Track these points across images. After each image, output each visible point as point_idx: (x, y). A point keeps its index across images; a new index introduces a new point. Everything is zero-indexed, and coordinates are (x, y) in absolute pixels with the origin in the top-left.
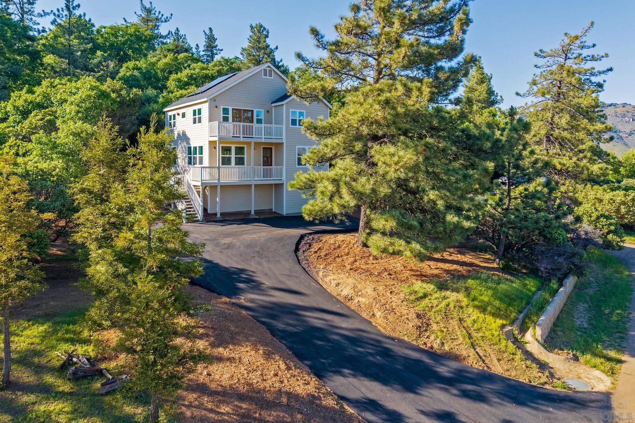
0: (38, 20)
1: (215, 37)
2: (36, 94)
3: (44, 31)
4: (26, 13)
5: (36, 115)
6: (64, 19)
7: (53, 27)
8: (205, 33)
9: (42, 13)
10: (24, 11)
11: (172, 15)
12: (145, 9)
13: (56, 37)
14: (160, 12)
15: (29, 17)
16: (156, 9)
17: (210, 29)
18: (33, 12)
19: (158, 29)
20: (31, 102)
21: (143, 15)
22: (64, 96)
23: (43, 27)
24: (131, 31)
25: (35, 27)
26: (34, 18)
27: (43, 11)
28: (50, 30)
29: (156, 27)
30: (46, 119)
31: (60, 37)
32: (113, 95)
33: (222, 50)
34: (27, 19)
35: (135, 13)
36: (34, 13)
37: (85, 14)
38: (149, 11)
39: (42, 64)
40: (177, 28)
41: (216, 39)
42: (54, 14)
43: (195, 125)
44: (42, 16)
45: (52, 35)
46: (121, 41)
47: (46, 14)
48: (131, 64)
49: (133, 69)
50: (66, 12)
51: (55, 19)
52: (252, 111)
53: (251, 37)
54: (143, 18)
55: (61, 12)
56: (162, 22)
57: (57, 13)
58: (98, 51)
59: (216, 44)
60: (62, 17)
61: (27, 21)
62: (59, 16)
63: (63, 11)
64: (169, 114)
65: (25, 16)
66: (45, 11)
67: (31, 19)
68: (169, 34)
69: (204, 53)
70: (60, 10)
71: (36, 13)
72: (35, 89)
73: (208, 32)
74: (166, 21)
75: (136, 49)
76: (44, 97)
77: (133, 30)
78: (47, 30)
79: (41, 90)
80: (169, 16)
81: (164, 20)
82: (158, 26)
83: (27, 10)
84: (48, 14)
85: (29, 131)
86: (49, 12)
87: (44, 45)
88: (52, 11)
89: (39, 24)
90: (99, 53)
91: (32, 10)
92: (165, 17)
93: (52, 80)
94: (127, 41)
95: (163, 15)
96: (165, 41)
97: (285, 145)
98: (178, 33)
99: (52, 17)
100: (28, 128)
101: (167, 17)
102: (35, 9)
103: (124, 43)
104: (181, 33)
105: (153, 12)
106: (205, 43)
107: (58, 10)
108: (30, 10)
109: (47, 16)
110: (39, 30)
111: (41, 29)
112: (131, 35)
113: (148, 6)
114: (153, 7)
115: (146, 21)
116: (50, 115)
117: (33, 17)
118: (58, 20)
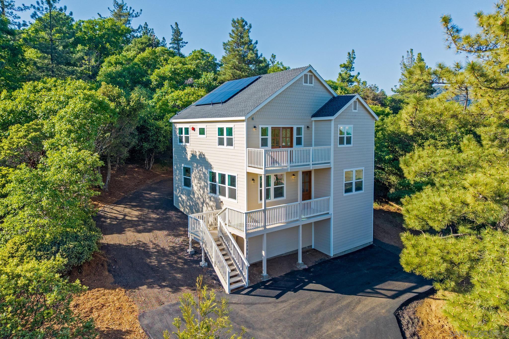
0: (19, 14)
1: (181, 31)
2: (17, 101)
3: (25, 25)
4: (7, 6)
5: (18, 131)
6: (44, 12)
7: (34, 21)
8: (172, 28)
9: (22, 7)
10: (4, 4)
11: (141, 10)
12: (118, 5)
13: (37, 31)
14: (131, 8)
15: (10, 11)
16: (127, 5)
17: (176, 24)
18: (13, 5)
19: (129, 23)
20: (12, 111)
21: (116, 11)
22: (51, 105)
23: (24, 21)
24: (108, 25)
25: (16, 20)
26: (15, 12)
27: (23, 5)
28: (31, 24)
29: (128, 22)
30: (30, 136)
31: (41, 31)
32: (112, 105)
33: (187, 43)
34: (8, 13)
35: (109, 8)
36: (14, 7)
37: (65, 8)
38: (121, 7)
39: (24, 60)
40: (146, 23)
41: (182, 33)
42: (34, 7)
43: (221, 147)
44: (22, 10)
45: (33, 29)
46: (99, 34)
47: (26, 8)
48: (112, 58)
49: (116, 63)
50: (46, 5)
51: (35, 12)
52: (292, 128)
53: (233, 31)
54: (116, 13)
55: (41, 5)
56: (133, 17)
57: (37, 6)
58: (79, 45)
59: (182, 37)
60: (43, 10)
61: (8, 15)
62: (38, 9)
63: (43, 4)
64: (178, 126)
65: (6, 10)
66: (26, 5)
67: (12, 12)
68: (139, 28)
69: (171, 45)
70: (40, 2)
71: (16, 7)
72: (15, 93)
73: (174, 26)
74: (136, 16)
75: (113, 42)
76: (27, 104)
77: (110, 24)
78: (28, 23)
79: (23, 96)
80: (139, 11)
81: (135, 15)
82: (129, 21)
83: (7, 4)
84: (28, 8)
85: (9, 154)
86: (30, 6)
87: (25, 39)
88: (32, 5)
89: (19, 18)
90: (79, 47)
91: (12, 3)
92: (135, 12)
93: (36, 83)
94: (104, 34)
95: (134, 11)
96: (136, 35)
97: (332, 170)
98: (146, 28)
99: (32, 11)
100: (8, 149)
101: (138, 13)
102: (15, 3)
103: (102, 37)
104: (149, 27)
105: (125, 8)
106: (172, 37)
107: (38, 3)
108: (10, 4)
109: (27, 10)
110: (20, 24)
111: (22, 23)
112: (109, 30)
113: (120, 2)
114: (124, 3)
115: (119, 16)
116: (35, 130)
117: (13, 11)
118: (38, 13)
